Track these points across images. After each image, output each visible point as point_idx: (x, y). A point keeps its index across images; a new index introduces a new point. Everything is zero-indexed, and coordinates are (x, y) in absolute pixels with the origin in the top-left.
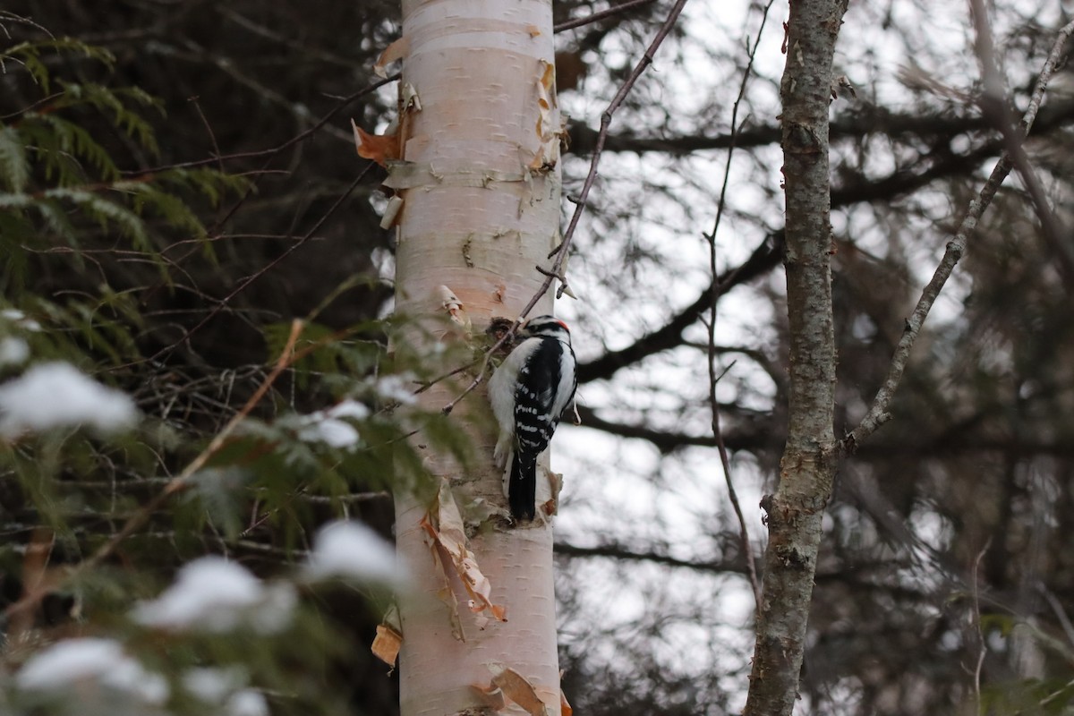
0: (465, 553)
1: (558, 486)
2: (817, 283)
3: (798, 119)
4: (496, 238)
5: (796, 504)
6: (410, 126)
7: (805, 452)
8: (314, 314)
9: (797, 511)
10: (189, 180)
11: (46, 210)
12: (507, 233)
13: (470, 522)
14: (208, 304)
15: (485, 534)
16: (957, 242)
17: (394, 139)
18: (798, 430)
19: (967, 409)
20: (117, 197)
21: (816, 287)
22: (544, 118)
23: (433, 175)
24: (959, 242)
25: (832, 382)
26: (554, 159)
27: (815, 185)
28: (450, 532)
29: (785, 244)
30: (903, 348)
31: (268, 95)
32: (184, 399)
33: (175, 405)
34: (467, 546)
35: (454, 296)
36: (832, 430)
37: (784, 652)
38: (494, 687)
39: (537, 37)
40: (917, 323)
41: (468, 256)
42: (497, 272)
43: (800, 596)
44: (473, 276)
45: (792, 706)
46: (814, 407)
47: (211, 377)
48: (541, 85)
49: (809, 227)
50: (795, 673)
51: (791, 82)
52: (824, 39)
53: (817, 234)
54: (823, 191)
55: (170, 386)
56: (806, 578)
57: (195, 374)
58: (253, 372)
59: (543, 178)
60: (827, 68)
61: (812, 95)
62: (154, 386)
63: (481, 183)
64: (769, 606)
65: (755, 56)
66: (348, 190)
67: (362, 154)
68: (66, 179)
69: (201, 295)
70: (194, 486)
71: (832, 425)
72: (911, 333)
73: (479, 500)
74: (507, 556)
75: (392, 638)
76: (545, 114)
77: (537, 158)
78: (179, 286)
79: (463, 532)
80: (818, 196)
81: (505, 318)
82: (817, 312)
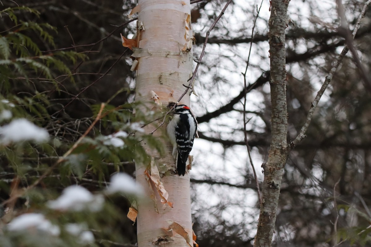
0: (160, 183)
1: (192, 159)
2: (281, 90)
3: (275, 34)
4: (170, 74)
5: (274, 166)
6: (141, 36)
7: (277, 148)
8: (109, 101)
9: (274, 169)
10: (65, 55)
11: (17, 66)
12: (174, 73)
13: (162, 172)
14: (71, 97)
15: (167, 176)
16: (329, 76)
17: (135, 40)
18: (275, 141)
19: (331, 133)
20: (41, 61)
21: (281, 91)
22: (187, 33)
23: (148, 53)
24: (330, 76)
25: (286, 124)
26: (190, 47)
27: (281, 57)
28: (154, 176)
29: (270, 77)
30: (311, 112)
31: (91, 24)
32: (62, 129)
33: (60, 131)
34: (160, 180)
35: (156, 94)
36: (286, 141)
37: (270, 217)
38: (170, 228)
39: (185, 5)
40: (315, 104)
41: (161, 81)
42: (170, 86)
43: (275, 198)
44: (162, 87)
45: (272, 235)
46: (280, 133)
47: (72, 122)
48: (186, 22)
49: (278, 71)
50: (273, 224)
51: (272, 21)
52: (284, 6)
53: (281, 73)
54: (283, 59)
55: (58, 125)
56: (277, 192)
57: (66, 121)
58: (86, 120)
59: (187, 54)
60: (285, 16)
61: (279, 25)
62: (52, 125)
63: (165, 55)
64: (264, 201)
65: (260, 12)
66: (119, 58)
67: (124, 45)
68: (23, 55)
69: (69, 94)
70: (68, 160)
71: (286, 139)
72: (314, 108)
73: (164, 165)
74: (174, 184)
75: (134, 212)
76: (187, 32)
77: (185, 47)
78: (61, 90)
79: (159, 175)
80: (281, 60)
81: (173, 102)
82: (281, 100)
